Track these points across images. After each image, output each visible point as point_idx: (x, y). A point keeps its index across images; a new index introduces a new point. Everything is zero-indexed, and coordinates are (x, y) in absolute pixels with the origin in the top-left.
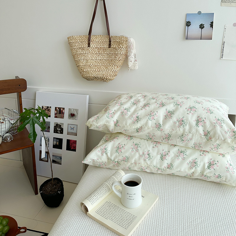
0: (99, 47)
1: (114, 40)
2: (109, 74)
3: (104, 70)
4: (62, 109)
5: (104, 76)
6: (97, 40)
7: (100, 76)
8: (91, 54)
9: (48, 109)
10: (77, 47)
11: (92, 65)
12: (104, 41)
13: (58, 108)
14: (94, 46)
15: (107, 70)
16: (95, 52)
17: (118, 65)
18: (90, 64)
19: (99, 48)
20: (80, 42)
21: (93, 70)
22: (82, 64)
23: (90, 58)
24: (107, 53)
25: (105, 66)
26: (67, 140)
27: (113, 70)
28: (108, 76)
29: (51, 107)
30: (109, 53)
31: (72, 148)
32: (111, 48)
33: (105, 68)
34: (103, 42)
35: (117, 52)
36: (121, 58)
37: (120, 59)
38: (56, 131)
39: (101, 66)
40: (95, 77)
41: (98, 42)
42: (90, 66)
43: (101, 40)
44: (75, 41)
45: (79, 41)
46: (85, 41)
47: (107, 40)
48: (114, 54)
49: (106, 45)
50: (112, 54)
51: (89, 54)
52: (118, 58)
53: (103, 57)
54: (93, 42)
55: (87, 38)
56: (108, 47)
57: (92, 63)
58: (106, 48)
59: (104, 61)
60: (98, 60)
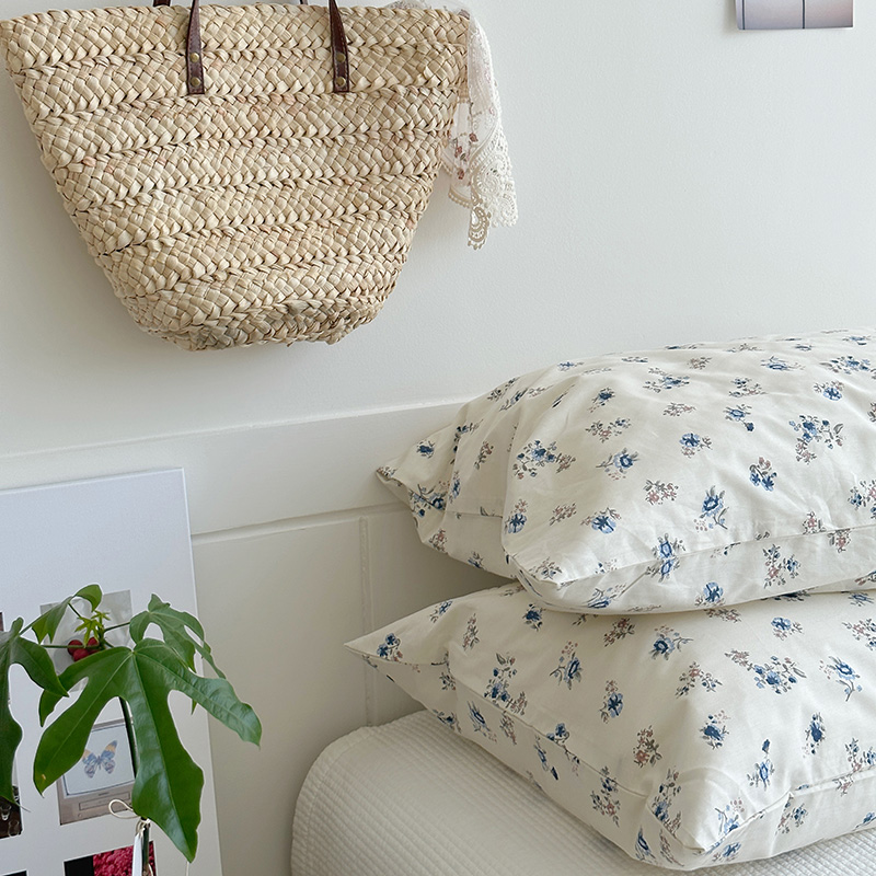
0: (259, 89)
1: (372, 41)
2: (370, 277)
3: (332, 254)
6: (242, 45)
8: (215, 144)
10: (106, 100)
11: (243, 228)
12: (292, 43)
14: (226, 89)
15: (354, 249)
16: (241, 133)
19: (265, 98)
20: (116, 60)
23: (217, 180)
24: (325, 131)
25: (326, 223)
27: (386, 249)
30: (338, 129)
32: (351, 97)
33: (332, 242)
34: (286, 54)
35: (401, 122)
37: (422, 167)
39: (301, 226)
41: (249, 56)
42: (231, 230)
43: (266, 44)
44: (81, 53)
45: (108, 51)
46: (161, 48)
47: (316, 39)
48: (377, 136)
49: (308, 74)
50: (363, 138)
51: (200, 146)
52: (409, 159)
53: (299, 162)
54: (217, 54)
55: (173, 30)
56: (326, 86)
57: (236, 213)
58: (315, 98)
59: (308, 188)
60: (267, 183)
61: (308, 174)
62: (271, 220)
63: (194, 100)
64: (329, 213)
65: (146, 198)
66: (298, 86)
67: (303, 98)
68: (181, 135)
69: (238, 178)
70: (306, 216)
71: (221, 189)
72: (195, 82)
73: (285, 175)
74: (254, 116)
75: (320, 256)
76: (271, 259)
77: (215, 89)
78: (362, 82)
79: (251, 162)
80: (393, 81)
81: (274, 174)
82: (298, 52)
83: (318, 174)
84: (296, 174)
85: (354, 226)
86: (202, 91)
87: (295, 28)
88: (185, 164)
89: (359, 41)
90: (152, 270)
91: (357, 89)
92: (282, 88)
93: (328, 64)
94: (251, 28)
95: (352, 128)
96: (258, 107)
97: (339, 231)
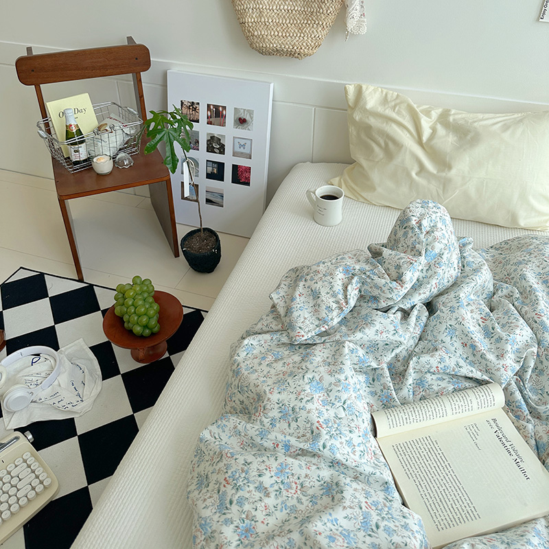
2: (304, 44)
3: (295, 35)
4: (221, 109)
5: (295, 48)
7: (287, 47)
9: (193, 106)
11: (271, 24)
13: (213, 105)
15: (302, 35)
17: (325, 23)
18: (267, 20)
21: (272, 33)
22: (250, 20)
23: (268, 7)
25: (297, 25)
26: (233, 165)
27: (313, 36)
28: (303, 48)
29: (198, 104)
31: (243, 180)
33: (297, 31)
36: (331, 9)
37: (329, 11)
38: (210, 149)
39: (289, 25)
40: (277, 50)
42: (268, 24)
53: (295, 4)
57: (270, 18)
59: (295, 13)
60: (283, 10)
61: (296, 8)
62: (281, 22)
64: (299, 22)
65: (247, 10)
69: (275, 8)
70: (292, 22)
71: (268, 11)
73: (289, 8)
75: (291, 35)
76: (276, 33)
79: (280, 3)
81: (286, 7)
83: (299, 9)
85: (304, 27)
97: (300, 29)
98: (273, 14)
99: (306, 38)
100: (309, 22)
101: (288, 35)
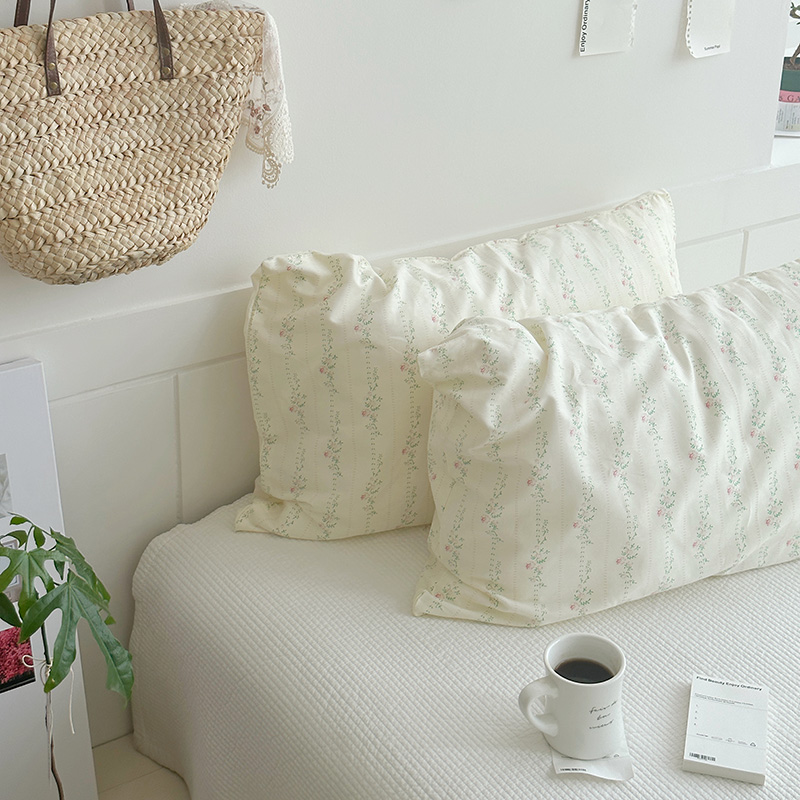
0: (102, 82)
6: (88, 50)
12: (127, 43)
21: (106, 221)
24: (155, 109)
32: (175, 82)
33: (163, 198)
34: (122, 52)
36: (232, 125)
37: (229, 131)
46: (25, 62)
47: (145, 38)
48: (195, 111)
49: (140, 67)
50: (185, 114)
51: (59, 135)
52: (220, 127)
53: (135, 135)
54: (68, 60)
55: (33, 46)
56: (154, 74)
57: (89, 185)
58: (147, 85)
59: (144, 156)
60: (112, 157)
61: (143, 144)
62: (116, 186)
63: (53, 100)
64: (160, 174)
65: (18, 182)
66: (133, 77)
67: (137, 85)
68: (44, 128)
69: (90, 155)
70: (142, 179)
71: (77, 167)
72: (53, 87)
73: (125, 147)
74: (100, 104)
75: (155, 211)
76: (117, 220)
77: (69, 88)
78: (184, 71)
79: (99, 141)
80: (208, 69)
81: (116, 148)
82: (132, 50)
83: (151, 143)
84: (133, 146)
85: (179, 184)
86: (59, 92)
87: (128, 30)
88: (48, 151)
89: (180, 38)
90: (24, 237)
91: (180, 76)
92: (120, 79)
93: (156, 57)
94: (94, 35)
95: (176, 105)
96: (102, 96)
97: (169, 189)
98: (93, 173)
99: (191, 208)
100: (187, 168)
101: (145, 214)
